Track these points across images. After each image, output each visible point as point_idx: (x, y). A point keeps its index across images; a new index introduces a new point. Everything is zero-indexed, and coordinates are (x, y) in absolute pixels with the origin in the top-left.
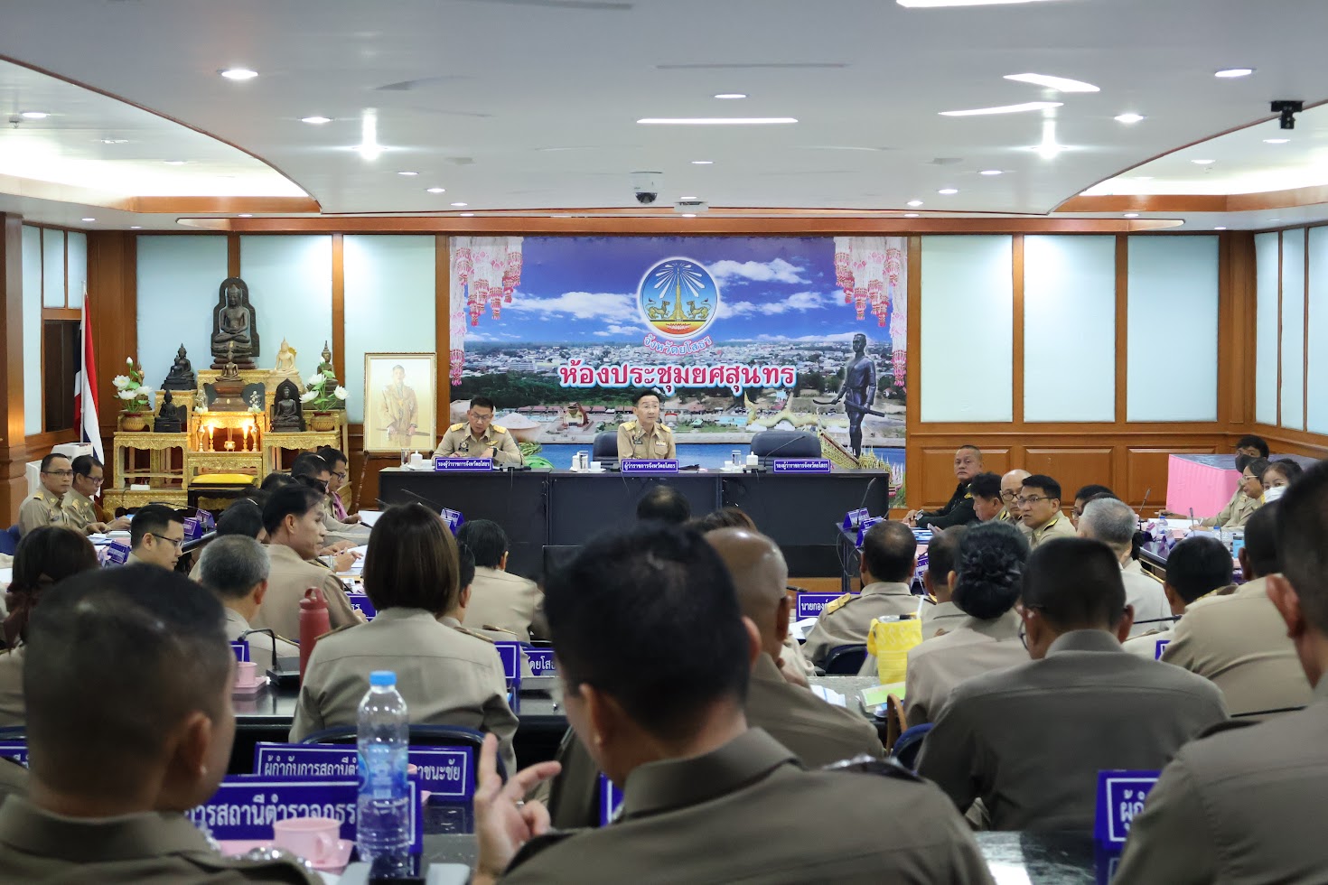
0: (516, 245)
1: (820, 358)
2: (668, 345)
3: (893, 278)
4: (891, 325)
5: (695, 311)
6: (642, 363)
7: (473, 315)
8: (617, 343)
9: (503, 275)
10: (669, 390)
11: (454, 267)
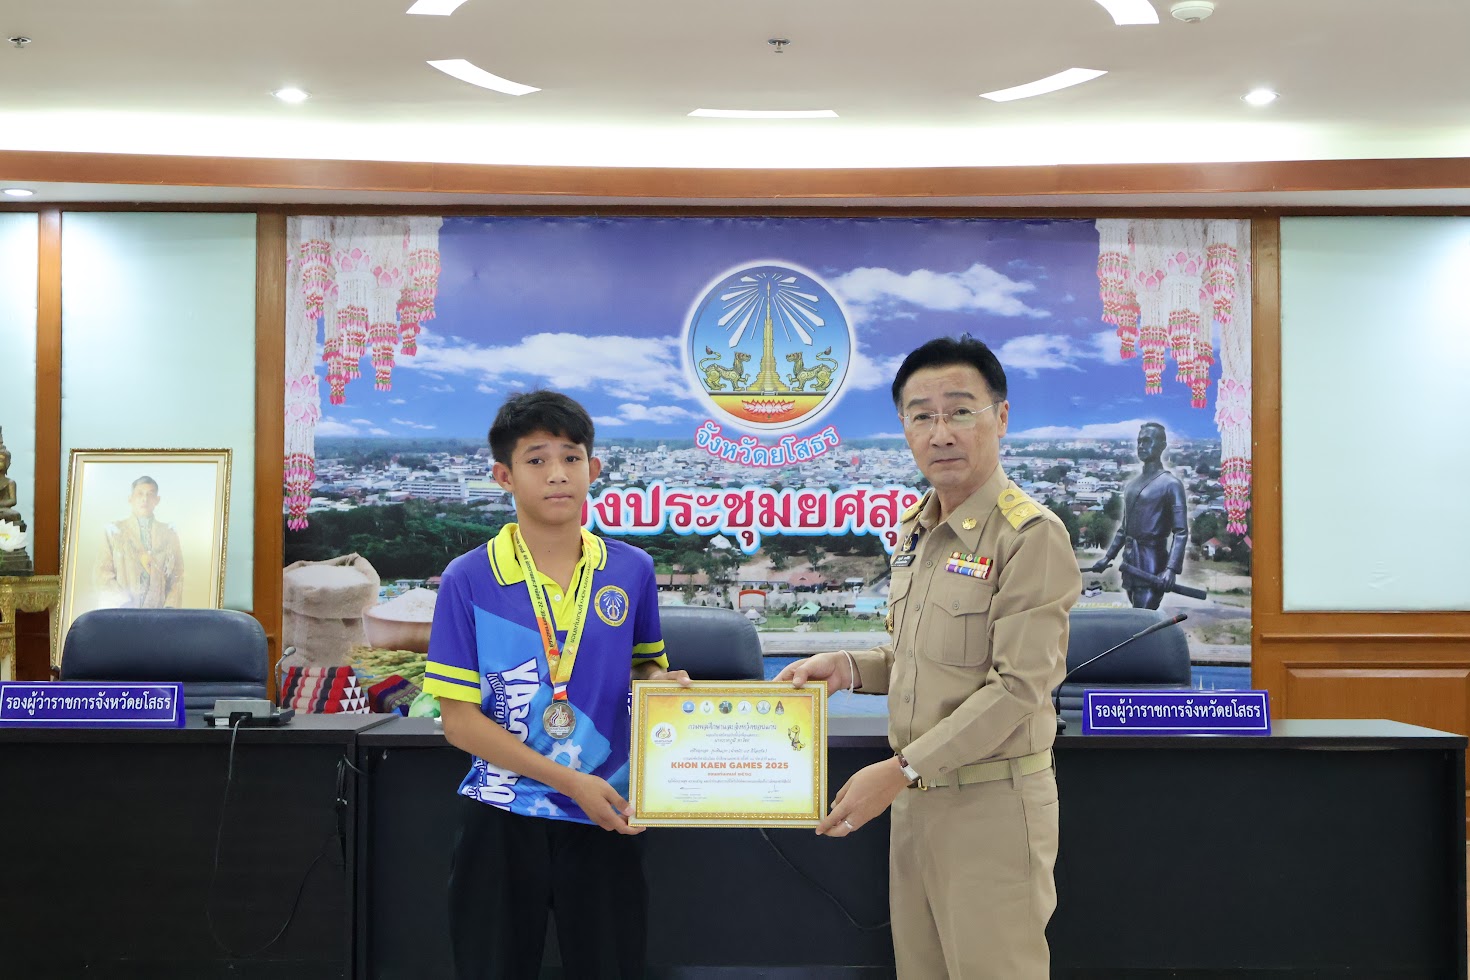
0: (426, 234)
1: (1070, 474)
2: (746, 445)
3: (1221, 305)
4: (1219, 405)
5: (803, 375)
6: (691, 483)
7: (334, 381)
8: (642, 440)
9: (398, 296)
10: (750, 541)
11: (296, 278)
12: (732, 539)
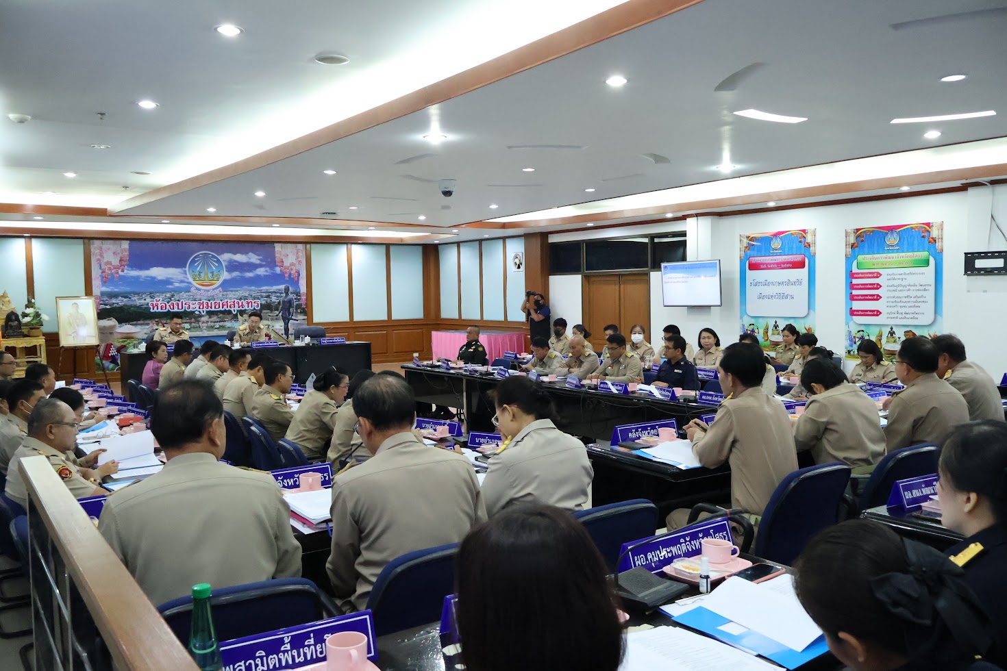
0: (126, 245)
1: (271, 296)
2: (202, 291)
3: (300, 262)
4: (300, 282)
5: (214, 276)
6: (190, 300)
7: (105, 278)
8: (179, 290)
9: (119, 259)
10: (203, 312)
11: (94, 255)
12: (199, 312)
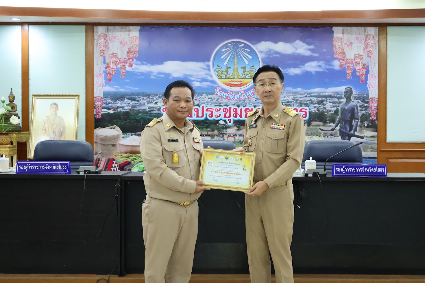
0: (135, 31)
1: (324, 102)
2: (229, 94)
3: (369, 52)
4: (368, 82)
5: (246, 73)
6: (213, 105)
7: (109, 75)
9: (127, 50)
10: (230, 122)
11: (97, 45)
12: (225, 121)
